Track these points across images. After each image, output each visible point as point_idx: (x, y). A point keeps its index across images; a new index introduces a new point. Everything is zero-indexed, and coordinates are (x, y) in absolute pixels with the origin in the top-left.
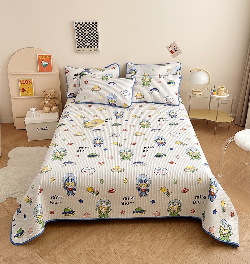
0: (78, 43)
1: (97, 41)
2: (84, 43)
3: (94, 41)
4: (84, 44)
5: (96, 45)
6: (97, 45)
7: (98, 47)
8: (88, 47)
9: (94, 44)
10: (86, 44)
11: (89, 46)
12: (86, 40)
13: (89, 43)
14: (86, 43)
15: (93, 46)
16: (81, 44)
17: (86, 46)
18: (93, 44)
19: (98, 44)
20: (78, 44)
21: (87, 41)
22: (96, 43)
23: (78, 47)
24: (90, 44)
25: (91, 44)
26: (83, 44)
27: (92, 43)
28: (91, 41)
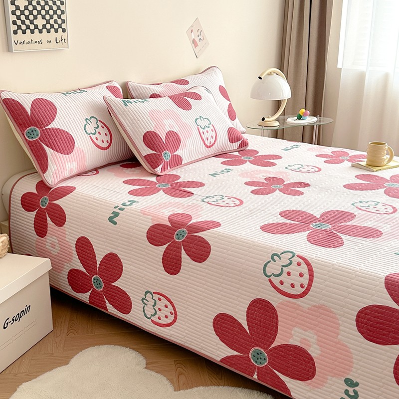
0: (14, 18)
1: (63, 12)
2: (31, 17)
3: (55, 12)
4: (32, 22)
5: (60, 26)
6: (63, 26)
7: (64, 31)
8: (41, 32)
9: (56, 22)
10: (35, 22)
11: (44, 27)
12: (35, 8)
13: (43, 17)
14: (35, 17)
15: (52, 26)
16: (23, 22)
17: (36, 27)
18: (52, 21)
19: (63, 21)
20: (14, 23)
21: (39, 12)
22: (59, 16)
23: (15, 32)
24: (44, 22)
25: (48, 22)
26: (28, 22)
27: (51, 17)
28: (47, 12)
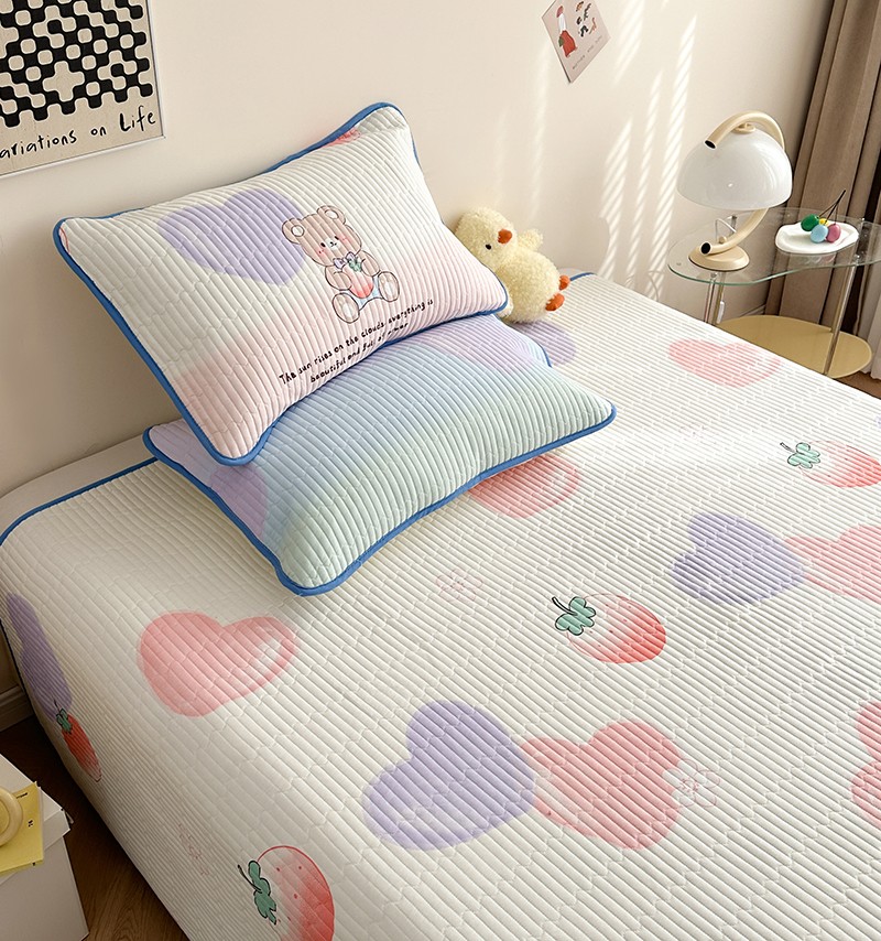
2: (33, 74)
3: (114, 44)
4: (36, 87)
5: (132, 80)
6: (143, 78)
7: (146, 90)
8: (68, 108)
9: (117, 70)
10: (48, 85)
11: (79, 92)
12: (43, 44)
14: (48, 71)
15: (106, 86)
17: (52, 97)
18: (104, 73)
19: (143, 65)
21: (59, 55)
22: (129, 55)
25: (91, 76)
26: (22, 90)
27: (102, 60)
28: (87, 49)
